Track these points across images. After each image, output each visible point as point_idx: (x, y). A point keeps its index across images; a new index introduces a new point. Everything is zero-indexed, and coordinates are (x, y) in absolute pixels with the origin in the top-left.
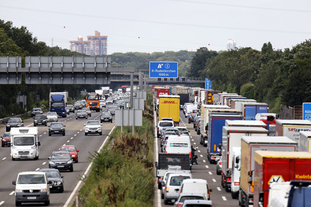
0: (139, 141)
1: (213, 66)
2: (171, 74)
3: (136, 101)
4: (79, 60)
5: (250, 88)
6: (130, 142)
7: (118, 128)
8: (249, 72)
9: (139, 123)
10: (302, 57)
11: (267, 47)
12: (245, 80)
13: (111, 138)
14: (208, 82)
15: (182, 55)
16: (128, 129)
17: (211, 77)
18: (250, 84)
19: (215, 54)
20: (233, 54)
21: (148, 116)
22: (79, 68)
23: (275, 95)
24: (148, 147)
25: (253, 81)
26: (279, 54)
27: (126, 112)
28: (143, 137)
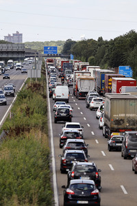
0: (39, 85)
1: (74, 48)
2: (54, 52)
3: (37, 65)
4: (10, 45)
5: (92, 59)
6: (35, 85)
7: (29, 79)
8: (92, 51)
9: (39, 76)
10: (119, 43)
11: (100, 39)
12: (90, 55)
13: (25, 84)
14: (72, 56)
15: (59, 43)
16: (34, 79)
17: (73, 54)
18: (92, 57)
19: (75, 42)
20: (83, 42)
21: (43, 73)
22: (10, 50)
23: (105, 62)
24: (44, 88)
25: (94, 55)
26: (106, 42)
27: (33, 71)
28: (41, 83)
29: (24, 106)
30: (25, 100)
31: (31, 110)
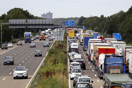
0: (63, 45)
1: (85, 22)
2: (72, 25)
3: (61, 33)
4: (44, 20)
5: (97, 29)
6: (60, 45)
7: (56, 41)
8: (96, 24)
9: (63, 40)
10: (112, 19)
11: (102, 16)
12: (95, 26)
13: (54, 44)
14: (83, 27)
15: (76, 19)
16: (59, 42)
17: (84, 26)
18: (96, 28)
19: (86, 18)
20: (91, 18)
21: (65, 38)
22: (44, 23)
23: (104, 31)
24: (65, 47)
25: (97, 27)
26: (105, 18)
27: (58, 36)
28: (64, 44)
29: (52, 58)
30: (53, 55)
31: (57, 61)
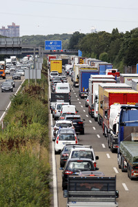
0: (39, 88)
1: (83, 43)
2: (58, 48)
3: (37, 64)
4: (3, 40)
5: (105, 55)
6: (34, 88)
9: (39, 77)
10: (134, 36)
11: (115, 31)
12: (102, 51)
13: (23, 86)
14: (79, 52)
15: (65, 36)
16: (33, 81)
17: (81, 49)
18: (105, 53)
19: (84, 35)
20: (94, 35)
21: (45, 73)
22: (3, 45)
23: (120, 59)
24: (45, 91)
25: (106, 51)
26: (122, 35)
27: (31, 71)
28: (41, 85)
29: (20, 113)
30: (21, 107)
31: (29, 119)
